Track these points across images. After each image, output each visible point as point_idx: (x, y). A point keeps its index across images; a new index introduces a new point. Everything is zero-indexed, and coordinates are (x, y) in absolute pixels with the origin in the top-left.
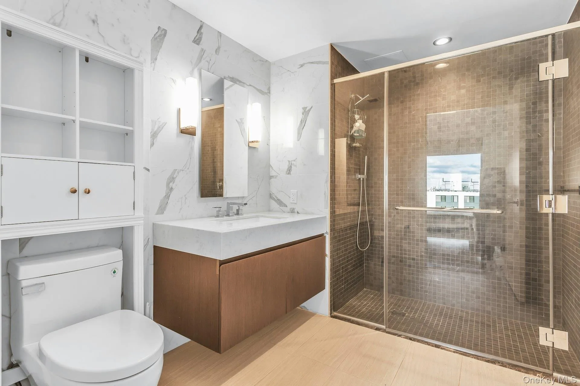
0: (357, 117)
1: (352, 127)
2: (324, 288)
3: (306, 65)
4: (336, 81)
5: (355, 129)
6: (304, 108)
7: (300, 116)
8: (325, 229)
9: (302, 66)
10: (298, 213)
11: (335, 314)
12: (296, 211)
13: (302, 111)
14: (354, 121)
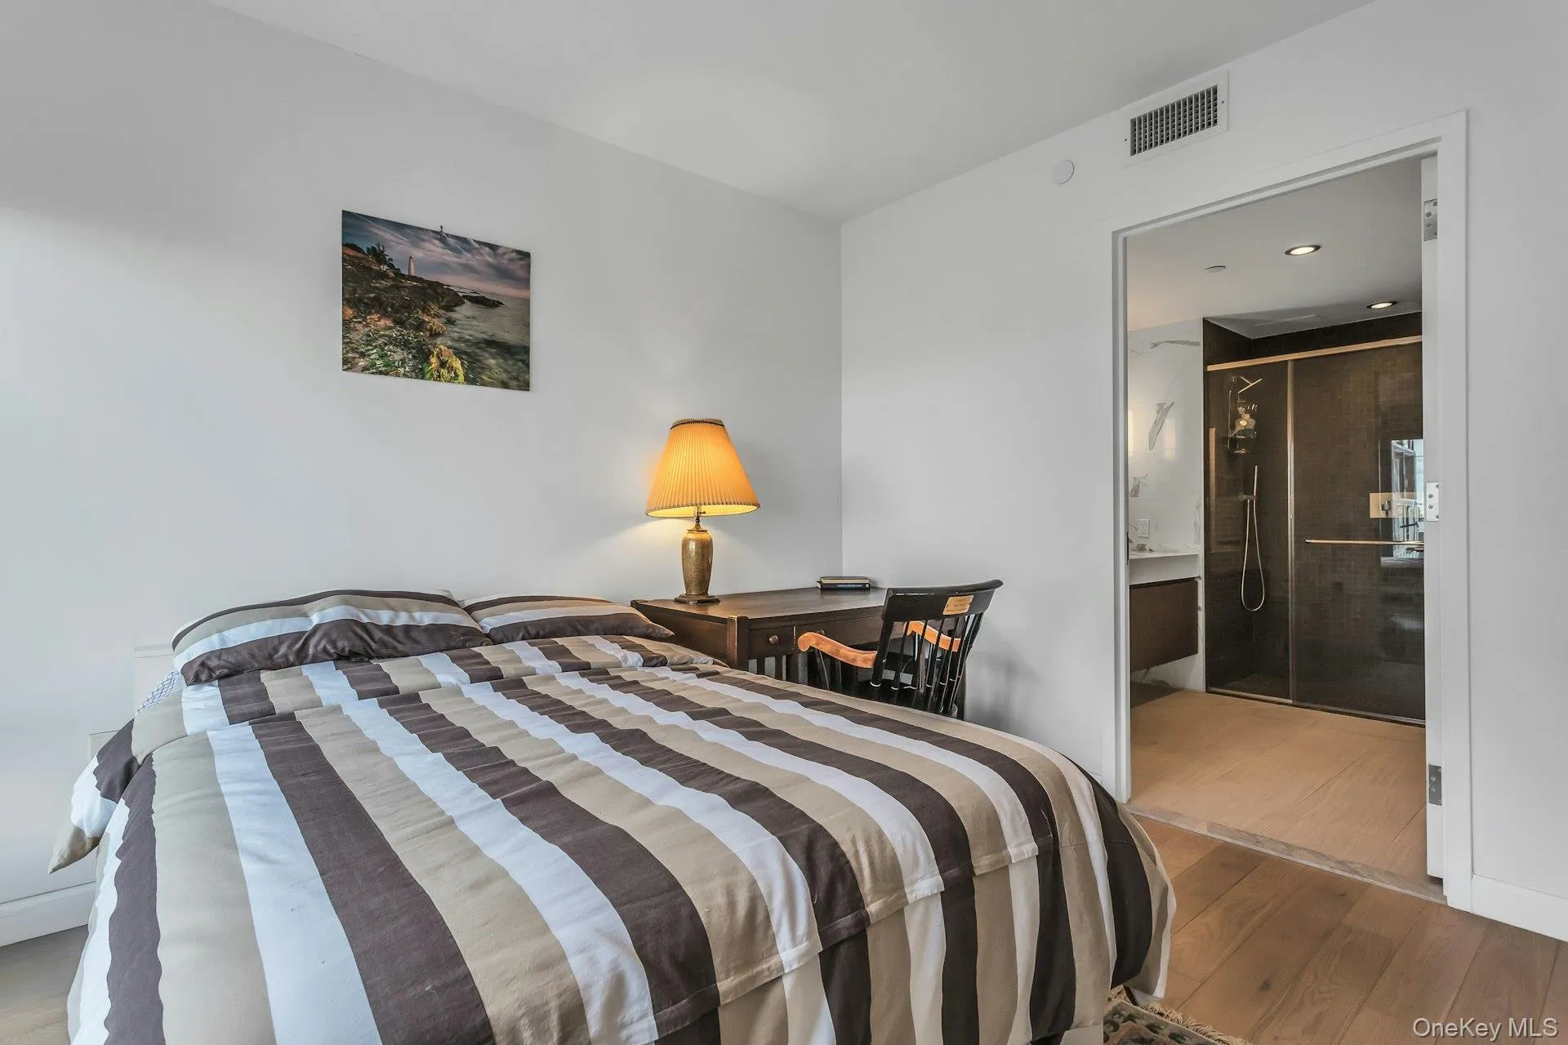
0: (1241, 409)
1: (1233, 427)
2: (1196, 652)
3: (1162, 344)
4: (1211, 368)
5: (1238, 428)
6: (1160, 405)
7: (1153, 416)
8: (1198, 571)
9: (1155, 345)
10: (1151, 550)
11: (1213, 689)
12: (1147, 548)
13: (1156, 408)
14: (1238, 416)
